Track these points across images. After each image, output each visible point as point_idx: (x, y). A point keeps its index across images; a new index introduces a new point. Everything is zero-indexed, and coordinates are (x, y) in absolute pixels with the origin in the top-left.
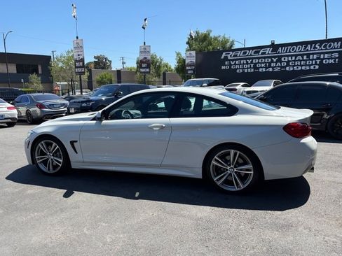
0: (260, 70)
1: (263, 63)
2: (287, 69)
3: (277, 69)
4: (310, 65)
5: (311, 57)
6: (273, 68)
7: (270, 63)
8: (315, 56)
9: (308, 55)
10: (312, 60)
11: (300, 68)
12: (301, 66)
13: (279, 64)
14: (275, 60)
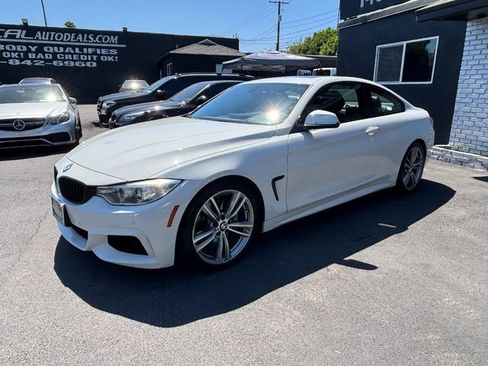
0: (11, 62)
1: (15, 52)
2: (55, 63)
3: (40, 63)
4: (85, 61)
5: (85, 50)
6: (32, 60)
7: (26, 53)
8: (90, 51)
9: (81, 48)
10: (87, 54)
11: (72, 64)
12: (74, 61)
13: (40, 55)
14: (33, 49)
